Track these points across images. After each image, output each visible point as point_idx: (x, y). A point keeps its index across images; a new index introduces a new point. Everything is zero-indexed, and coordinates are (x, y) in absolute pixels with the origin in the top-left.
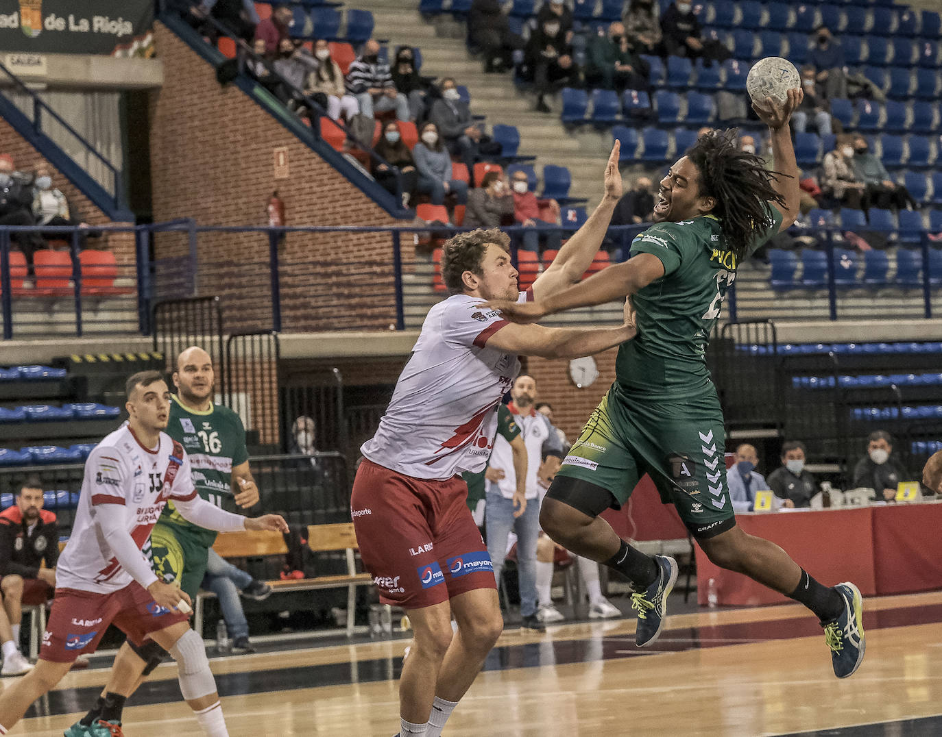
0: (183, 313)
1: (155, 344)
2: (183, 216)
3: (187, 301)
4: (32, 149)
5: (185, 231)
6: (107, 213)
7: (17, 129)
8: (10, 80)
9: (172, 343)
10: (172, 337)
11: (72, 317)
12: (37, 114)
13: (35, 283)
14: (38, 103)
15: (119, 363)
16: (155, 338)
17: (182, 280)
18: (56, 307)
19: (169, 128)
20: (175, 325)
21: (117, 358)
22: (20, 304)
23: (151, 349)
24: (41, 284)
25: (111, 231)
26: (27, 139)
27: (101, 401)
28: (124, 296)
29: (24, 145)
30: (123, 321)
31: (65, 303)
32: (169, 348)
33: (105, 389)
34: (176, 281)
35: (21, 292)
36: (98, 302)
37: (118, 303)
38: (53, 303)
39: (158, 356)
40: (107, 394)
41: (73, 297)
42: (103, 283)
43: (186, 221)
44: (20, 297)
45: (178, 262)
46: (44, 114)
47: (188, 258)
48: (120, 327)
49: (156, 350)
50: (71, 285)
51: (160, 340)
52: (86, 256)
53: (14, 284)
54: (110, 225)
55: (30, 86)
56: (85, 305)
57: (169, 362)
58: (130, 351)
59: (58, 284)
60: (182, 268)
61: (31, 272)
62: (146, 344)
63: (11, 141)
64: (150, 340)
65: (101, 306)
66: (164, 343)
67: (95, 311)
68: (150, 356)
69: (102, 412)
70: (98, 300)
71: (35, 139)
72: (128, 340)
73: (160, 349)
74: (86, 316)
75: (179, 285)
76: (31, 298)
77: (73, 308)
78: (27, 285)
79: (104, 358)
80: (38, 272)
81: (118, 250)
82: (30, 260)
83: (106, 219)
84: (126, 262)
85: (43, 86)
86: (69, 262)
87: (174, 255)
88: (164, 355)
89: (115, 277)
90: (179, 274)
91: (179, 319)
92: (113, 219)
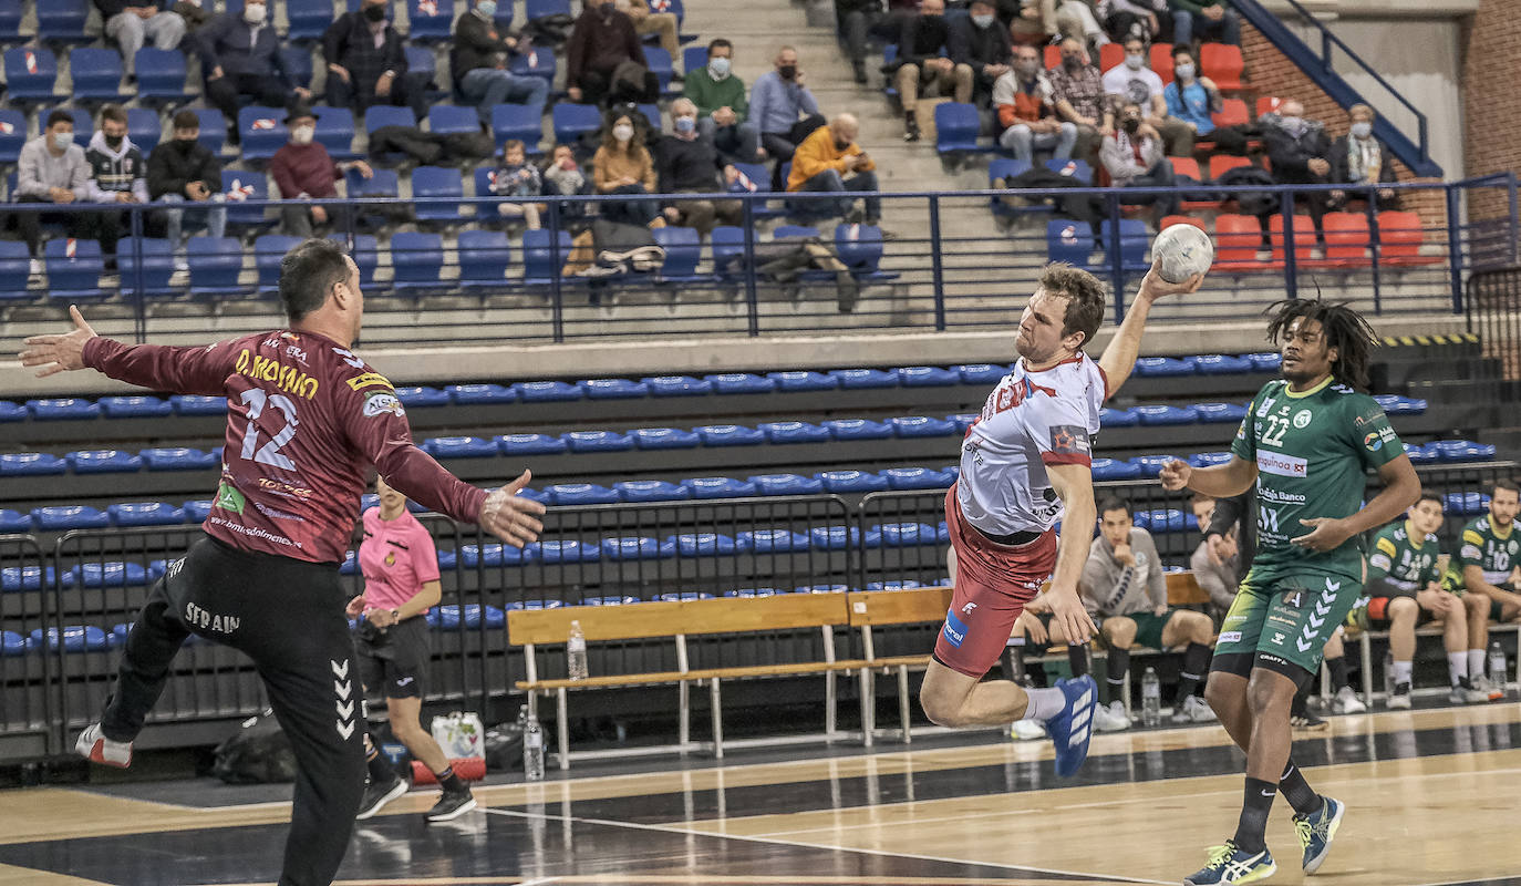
0: (1502, 286)
1: (1469, 323)
2: (1503, 168)
3: (1505, 271)
4: (1321, 92)
5: (1504, 186)
6: (1410, 167)
7: (1303, 69)
8: (1295, 10)
9: (1490, 323)
10: (1489, 315)
11: (1369, 292)
12: (1326, 49)
13: (1324, 252)
14: (1327, 36)
15: (1425, 347)
16: (1469, 316)
17: (1503, 245)
18: (1351, 280)
19: (1487, 62)
20: (1493, 301)
21: (1424, 341)
22: (1307, 279)
23: (1464, 331)
24: (1331, 253)
25: (1413, 189)
26: (1314, 80)
27: (1404, 392)
28: (1431, 266)
29: (1310, 87)
30: (1432, 297)
31: (1360, 276)
32: (1485, 328)
33: (1410, 377)
34: (1496, 246)
35: (1310, 263)
36: (1400, 274)
37: (1424, 276)
38: (1346, 276)
39: (1472, 338)
40: (1412, 384)
41: (1370, 269)
42: (1406, 252)
43: (1506, 175)
44: (1306, 271)
45: (1497, 223)
46: (1335, 49)
47: (1508, 219)
48: (1427, 304)
49: (1470, 331)
50: (1368, 253)
51: (1475, 318)
52: (1385, 219)
53: (1298, 254)
54: (1414, 182)
55: (1316, 15)
56: (1385, 279)
57: (1486, 345)
58: (1439, 334)
59: (1351, 253)
60: (1503, 232)
61: (1320, 238)
62: (1458, 324)
63: (1296, 82)
64: (1462, 319)
65: (1405, 279)
66: (1480, 323)
67: (1398, 284)
68: (1462, 337)
69: (1405, 406)
70: (1400, 270)
71: (1323, 80)
72: (1435, 319)
73: (1475, 330)
74: (1385, 291)
75: (1498, 253)
76: (1322, 270)
77: (1370, 282)
78: (1315, 254)
79: (1407, 341)
80: (1328, 238)
81: (1423, 211)
82: (1318, 225)
83: (1409, 173)
84: (1434, 225)
85: (1334, 15)
86: (1365, 226)
87: (1493, 216)
88: (1479, 337)
89: (1420, 244)
90: (1499, 239)
91: (1497, 295)
92: (1417, 174)
